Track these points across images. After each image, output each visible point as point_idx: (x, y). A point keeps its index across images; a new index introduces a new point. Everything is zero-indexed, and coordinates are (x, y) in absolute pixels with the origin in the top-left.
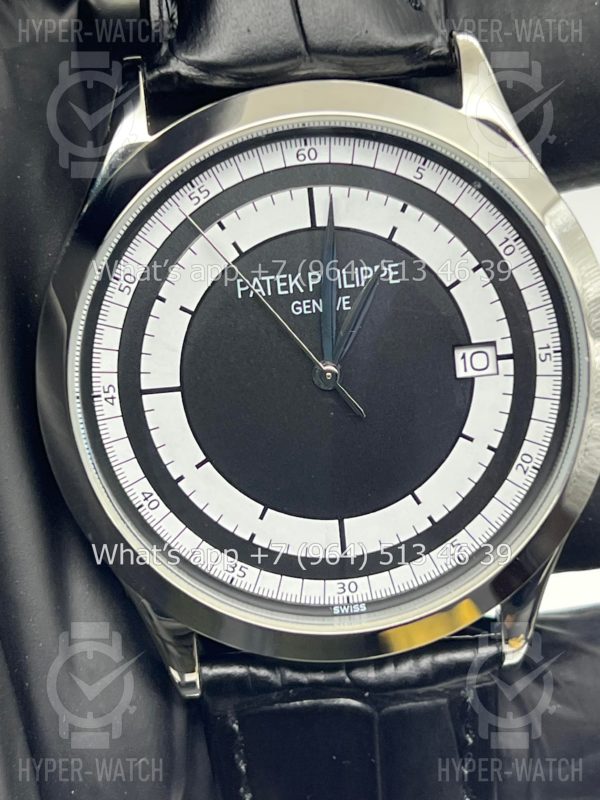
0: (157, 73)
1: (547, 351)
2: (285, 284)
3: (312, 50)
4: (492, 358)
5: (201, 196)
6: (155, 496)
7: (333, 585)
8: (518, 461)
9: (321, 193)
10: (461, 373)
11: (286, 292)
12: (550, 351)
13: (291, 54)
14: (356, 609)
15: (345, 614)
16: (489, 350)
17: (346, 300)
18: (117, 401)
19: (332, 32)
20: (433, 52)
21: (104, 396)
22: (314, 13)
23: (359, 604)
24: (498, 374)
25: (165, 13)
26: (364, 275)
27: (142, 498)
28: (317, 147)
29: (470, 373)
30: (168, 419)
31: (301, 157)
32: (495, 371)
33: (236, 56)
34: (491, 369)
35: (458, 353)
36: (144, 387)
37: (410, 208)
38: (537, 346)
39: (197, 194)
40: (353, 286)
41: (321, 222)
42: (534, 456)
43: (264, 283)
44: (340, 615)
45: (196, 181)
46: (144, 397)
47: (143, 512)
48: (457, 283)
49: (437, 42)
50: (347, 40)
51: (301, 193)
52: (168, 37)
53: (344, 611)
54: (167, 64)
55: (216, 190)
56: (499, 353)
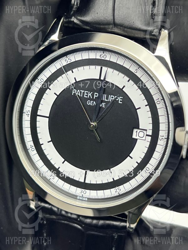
0: (67, 20)
1: (163, 137)
2: (87, 94)
3: (115, 24)
4: (145, 135)
5: (69, 61)
6: (34, 147)
7: (79, 190)
8: (145, 169)
9: (104, 69)
10: (134, 136)
11: (87, 97)
12: (164, 138)
13: (108, 24)
14: (84, 199)
15: (80, 200)
16: (145, 132)
17: (104, 104)
18: (30, 116)
19: (122, 20)
20: (153, 34)
21: (26, 113)
22: (119, 13)
23: (85, 198)
24: (145, 140)
26: (111, 98)
27: (30, 147)
28: (107, 55)
29: (137, 137)
30: (43, 125)
31: (101, 57)
32: (145, 139)
33: (92, 20)
34: (144, 138)
35: (135, 130)
36: (38, 114)
38: (160, 135)
39: (68, 60)
40: (107, 100)
41: (102, 78)
42: (150, 169)
43: (81, 92)
44: (79, 199)
45: (68, 56)
46: (38, 117)
47: (30, 151)
48: (140, 108)
49: (155, 31)
50: (127, 23)
51: (99, 68)
52: (74, 9)
53: (81, 198)
54: (71, 18)
55: (73, 60)
56: (147, 134)
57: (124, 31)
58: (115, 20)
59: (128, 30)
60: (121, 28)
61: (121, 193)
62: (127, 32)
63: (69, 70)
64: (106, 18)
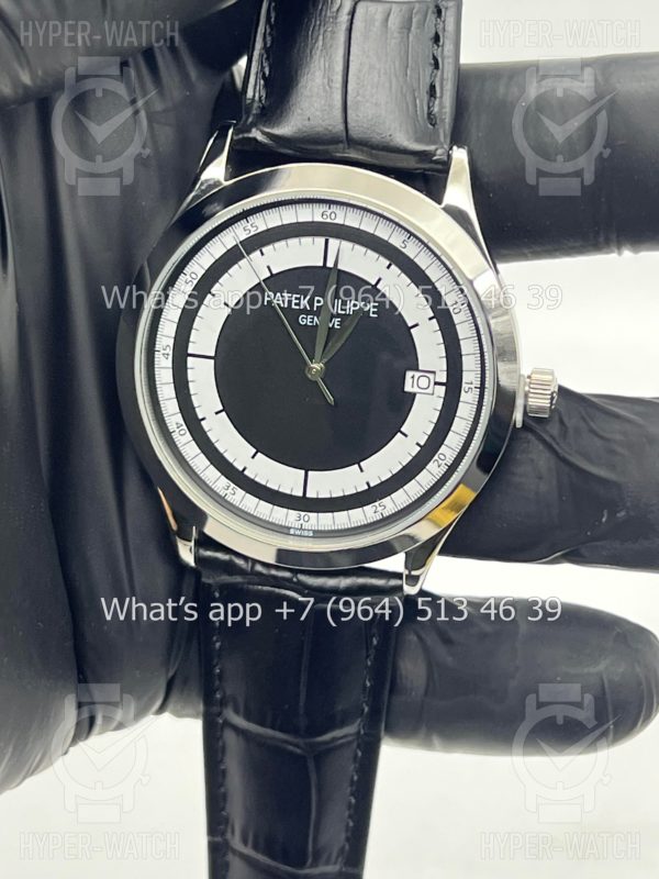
0: (241, 136)
3: (351, 142)
4: (432, 383)
5: (252, 229)
6: (184, 427)
7: (293, 514)
8: (436, 457)
9: (333, 243)
10: (408, 388)
12: (472, 386)
13: (335, 140)
14: (306, 534)
15: (298, 536)
16: (431, 376)
18: (170, 357)
19: (366, 131)
20: (435, 158)
21: (162, 352)
22: (357, 116)
23: (309, 530)
24: (433, 394)
25: (257, 95)
27: (175, 426)
28: (338, 212)
29: (415, 390)
30: (202, 376)
31: (325, 217)
33: (297, 135)
34: (430, 391)
35: (409, 374)
36: (190, 351)
37: (393, 267)
38: (464, 381)
39: (249, 227)
41: (330, 264)
42: (448, 456)
44: (294, 535)
45: (250, 218)
46: (189, 358)
47: (175, 436)
48: (416, 325)
49: (439, 152)
50: (376, 138)
51: (320, 241)
52: (254, 112)
53: (298, 532)
54: (249, 131)
55: (262, 228)
56: (437, 380)
57: (371, 155)
58: (350, 132)
59: (381, 153)
60: (365, 149)
61: (386, 514)
62: (376, 157)
63: (254, 250)
64: (330, 128)
